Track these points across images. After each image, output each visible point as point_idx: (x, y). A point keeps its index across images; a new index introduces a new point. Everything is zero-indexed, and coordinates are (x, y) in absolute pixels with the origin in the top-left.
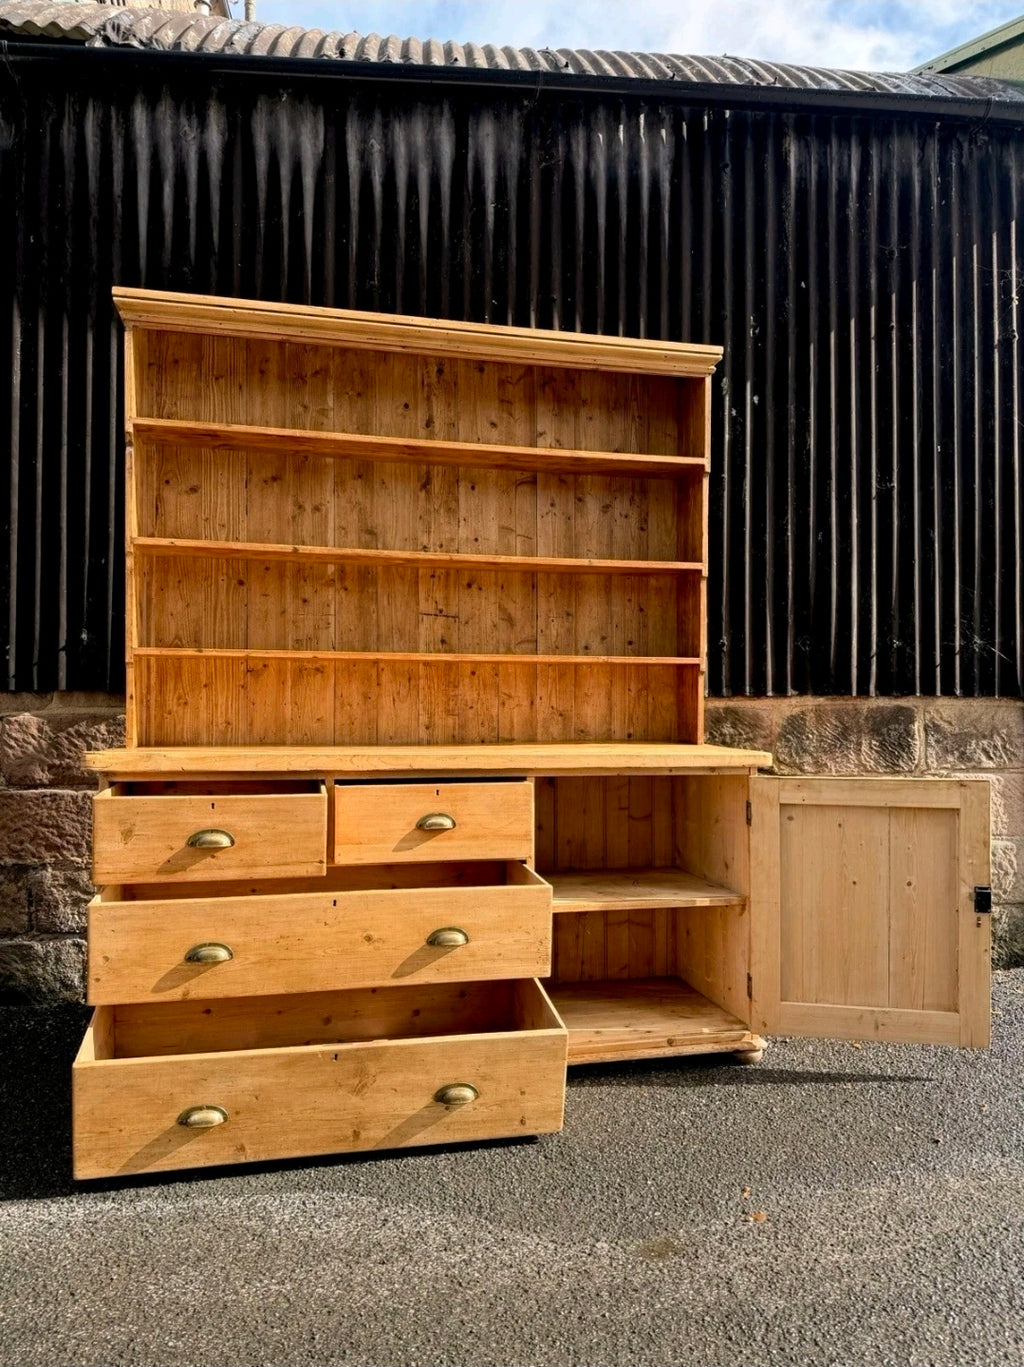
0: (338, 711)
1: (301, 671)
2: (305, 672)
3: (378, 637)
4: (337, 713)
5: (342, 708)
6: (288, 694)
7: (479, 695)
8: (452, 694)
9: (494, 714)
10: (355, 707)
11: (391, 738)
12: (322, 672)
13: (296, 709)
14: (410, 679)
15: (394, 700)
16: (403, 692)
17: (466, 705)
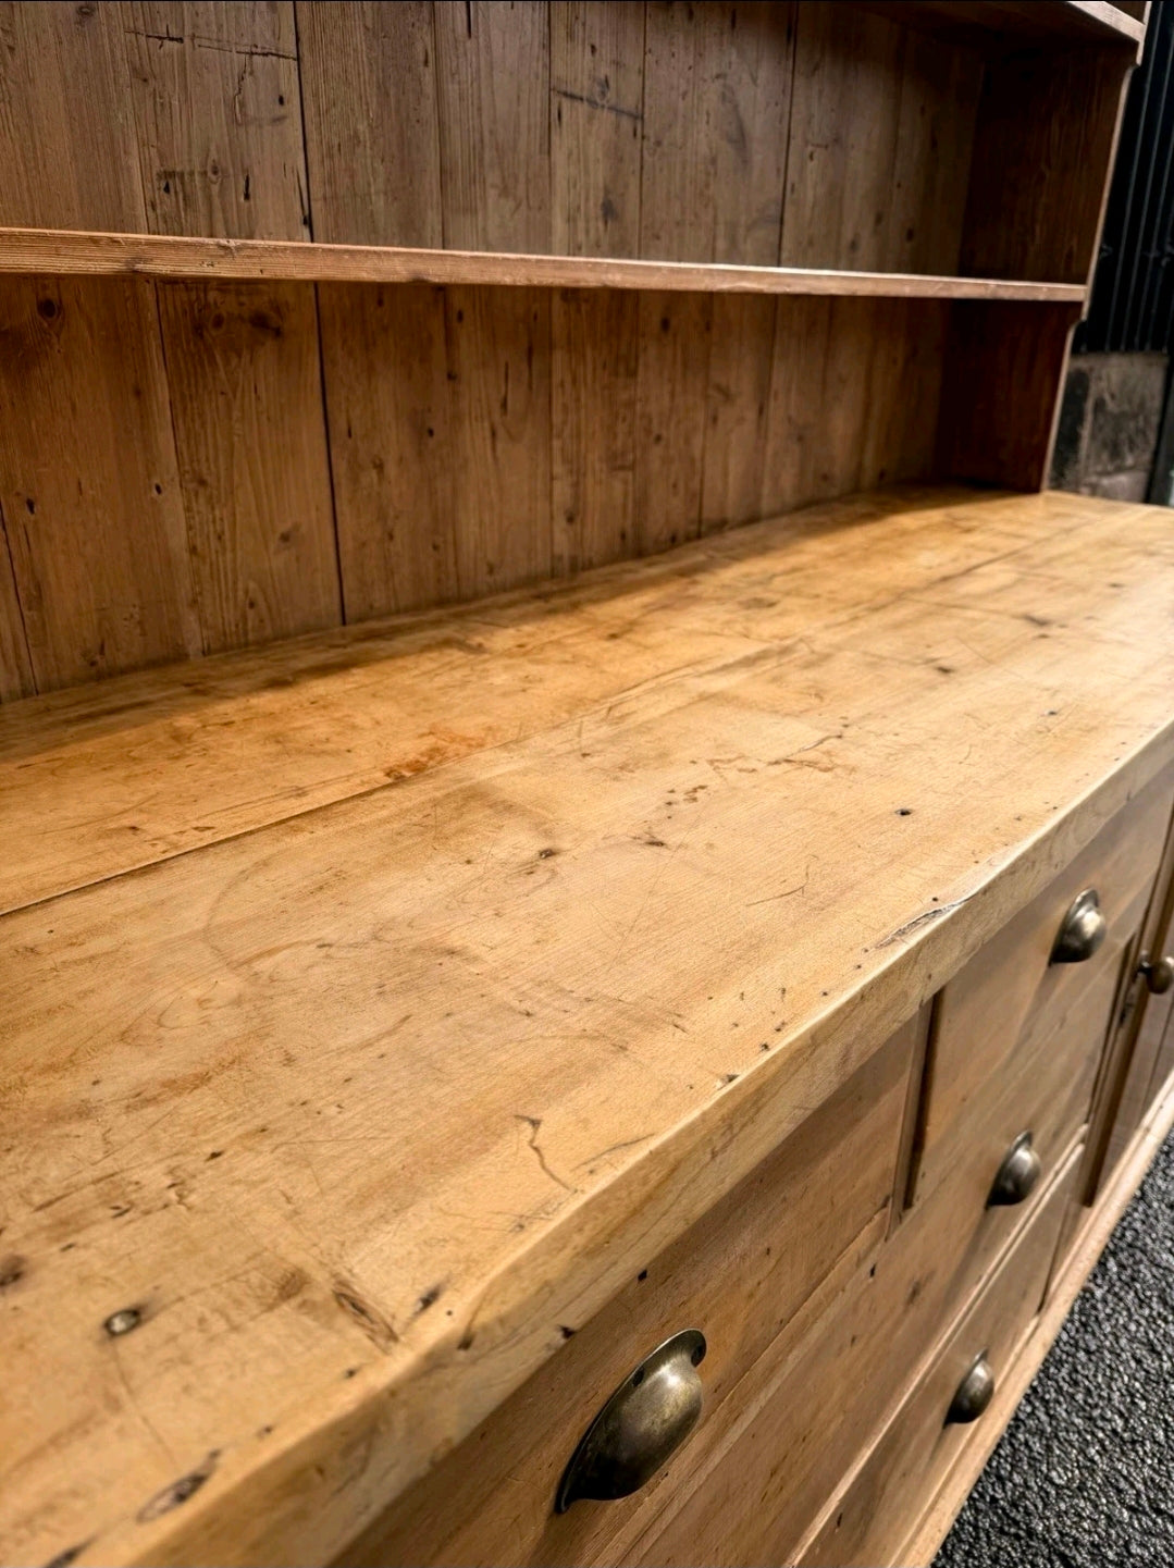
0: (343, 493)
1: (198, 329)
2: (212, 333)
3: (445, 173)
4: (344, 508)
5: (355, 480)
6: (164, 438)
7: (672, 395)
8: (624, 396)
9: (697, 453)
10: (391, 470)
11: (491, 571)
12: (278, 333)
13: (201, 505)
14: (530, 351)
15: (494, 434)
16: (516, 401)
17: (648, 432)
